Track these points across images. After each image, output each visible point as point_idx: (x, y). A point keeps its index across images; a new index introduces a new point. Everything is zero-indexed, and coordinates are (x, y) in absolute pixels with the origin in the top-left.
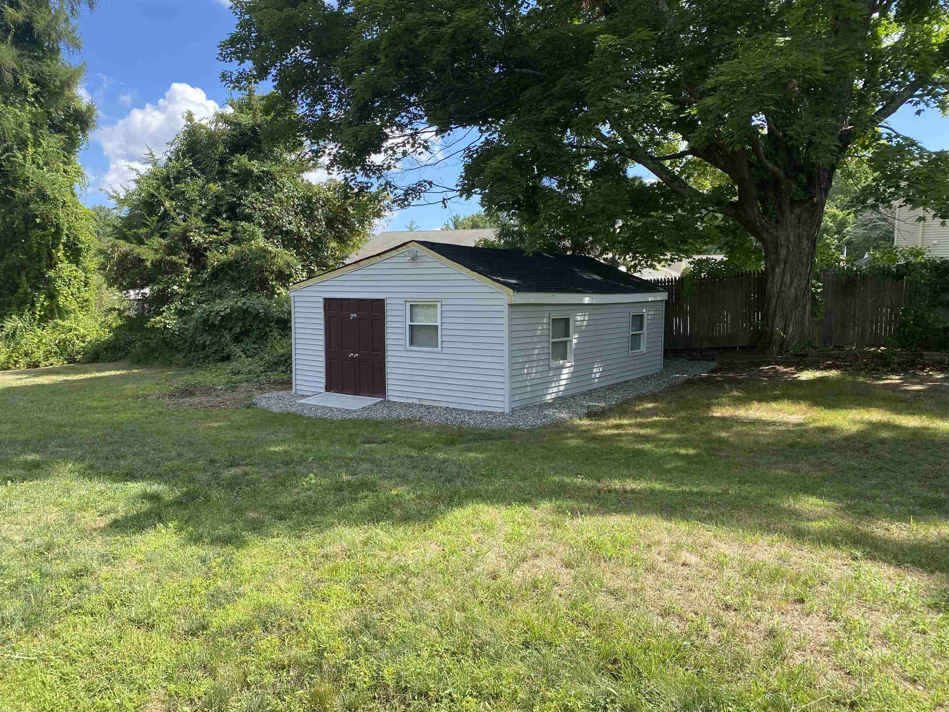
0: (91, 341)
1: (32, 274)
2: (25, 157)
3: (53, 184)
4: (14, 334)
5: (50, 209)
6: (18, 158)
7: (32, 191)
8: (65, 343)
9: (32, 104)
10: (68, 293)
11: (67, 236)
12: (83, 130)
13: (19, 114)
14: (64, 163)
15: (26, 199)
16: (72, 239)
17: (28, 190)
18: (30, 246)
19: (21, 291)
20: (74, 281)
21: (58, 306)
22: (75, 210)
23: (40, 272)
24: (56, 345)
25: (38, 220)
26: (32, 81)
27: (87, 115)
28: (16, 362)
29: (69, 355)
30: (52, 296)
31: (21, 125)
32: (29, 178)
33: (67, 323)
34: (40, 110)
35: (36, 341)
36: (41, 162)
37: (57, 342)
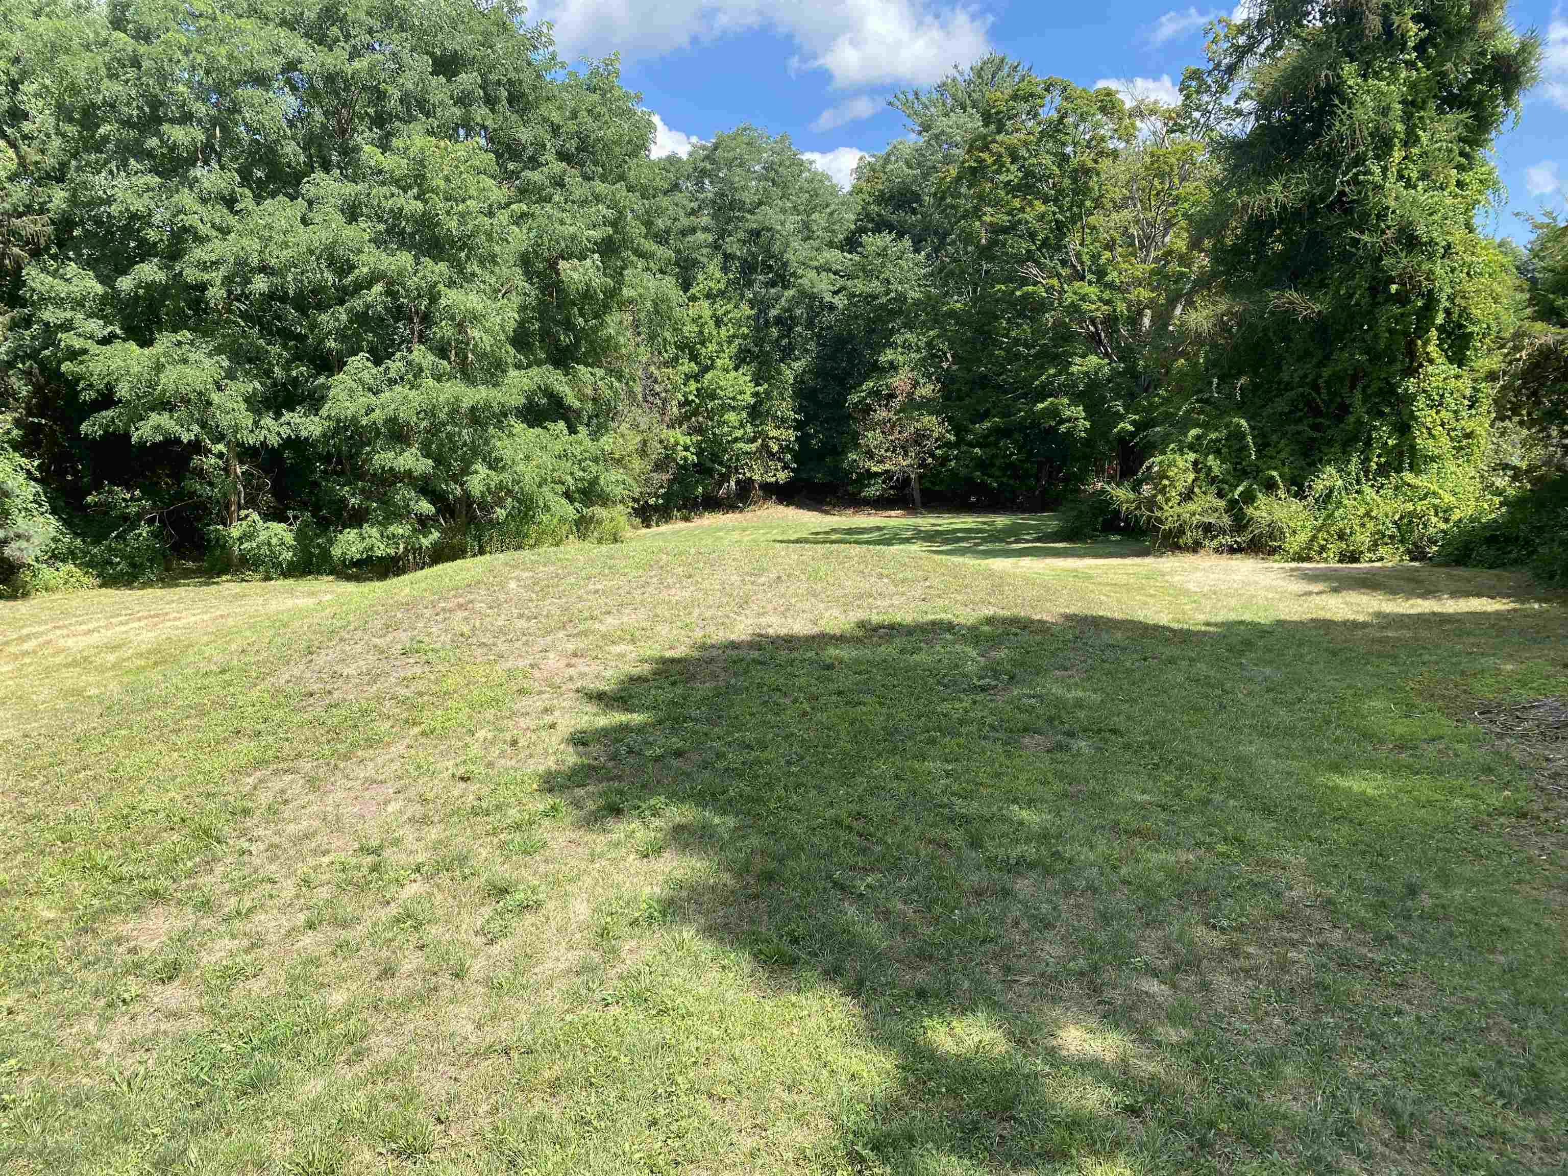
0: (1460, 520)
1: (1375, 387)
2: (1385, 170)
3: (1431, 214)
4: (1329, 496)
5: (1419, 264)
6: (1372, 174)
7: (1389, 234)
8: (1410, 522)
9: (1410, 65)
10: (1434, 421)
11: (1448, 312)
12: (1507, 95)
13: (1385, 89)
14: (1460, 168)
15: (1378, 251)
16: (1455, 317)
17: (1383, 232)
18: (1376, 337)
19: (1351, 419)
20: (1449, 399)
21: (1413, 447)
22: (1468, 258)
23: (1388, 383)
24: (1395, 523)
25: (1394, 288)
26: (1416, 19)
27: (1520, 59)
28: (1323, 548)
29: (1414, 544)
30: (1403, 429)
31: (1385, 111)
32: (1388, 208)
33: (1421, 481)
34: (1425, 73)
35: (1362, 511)
36: (1414, 175)
37: (1397, 517)
